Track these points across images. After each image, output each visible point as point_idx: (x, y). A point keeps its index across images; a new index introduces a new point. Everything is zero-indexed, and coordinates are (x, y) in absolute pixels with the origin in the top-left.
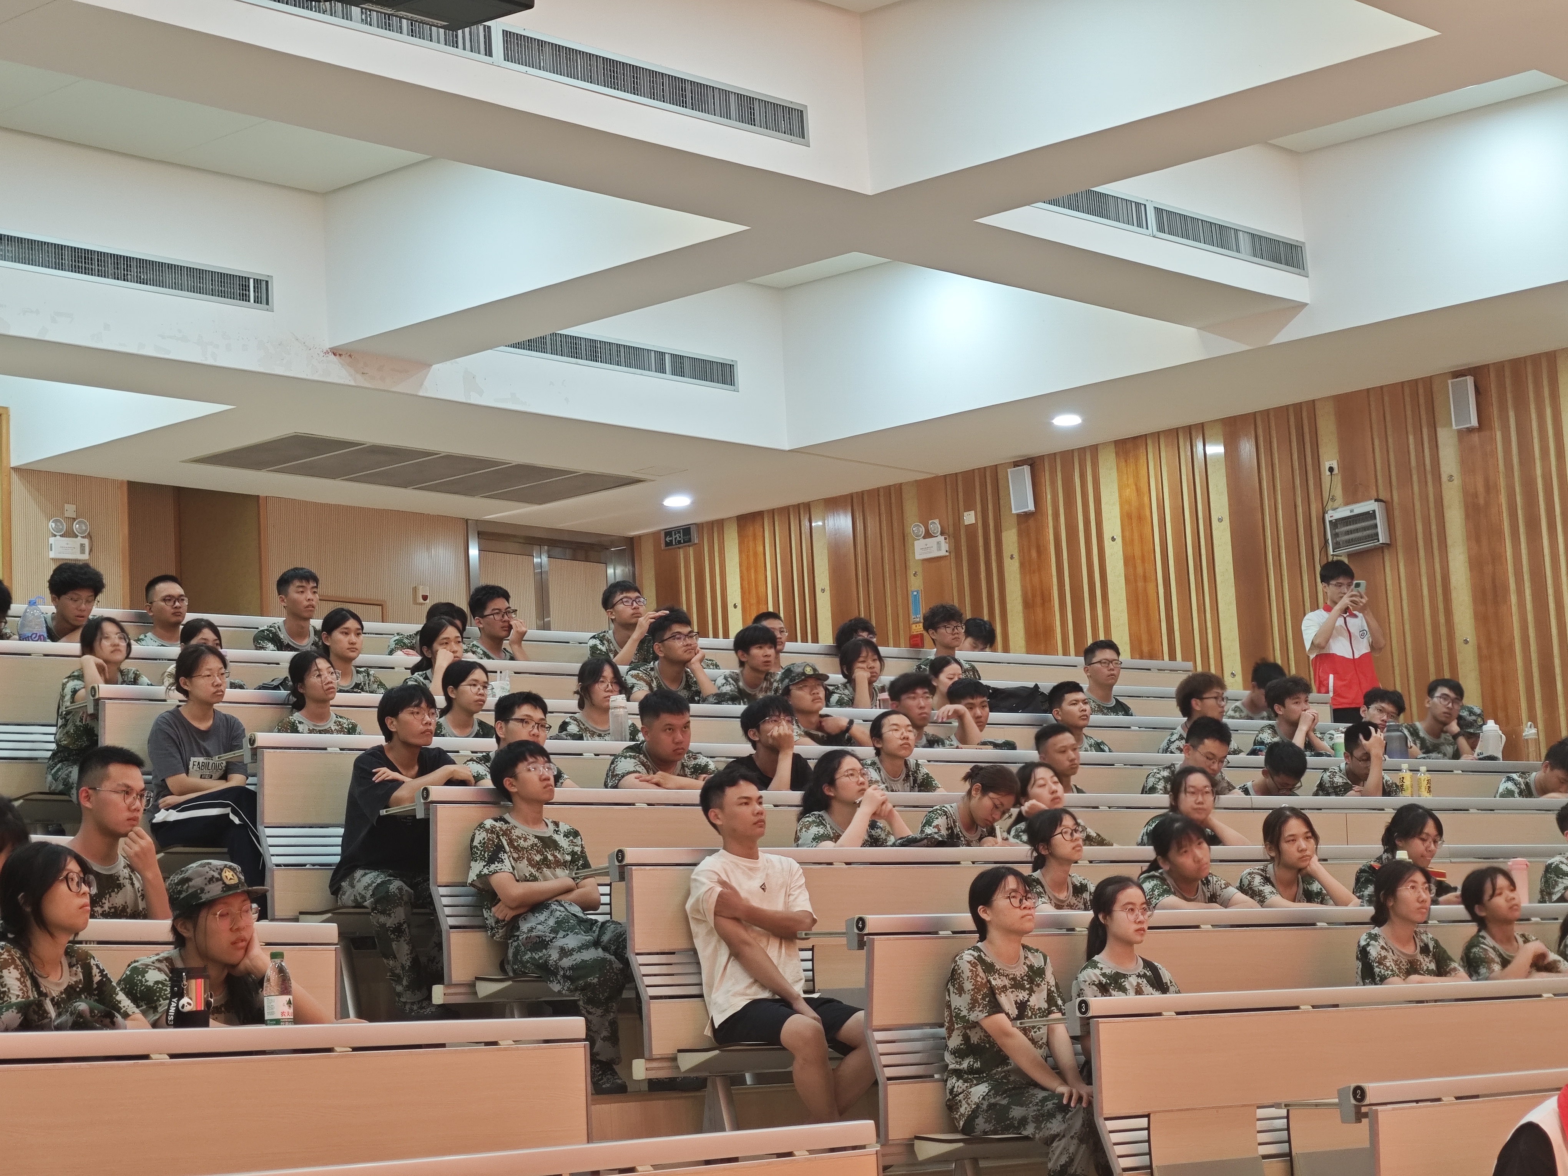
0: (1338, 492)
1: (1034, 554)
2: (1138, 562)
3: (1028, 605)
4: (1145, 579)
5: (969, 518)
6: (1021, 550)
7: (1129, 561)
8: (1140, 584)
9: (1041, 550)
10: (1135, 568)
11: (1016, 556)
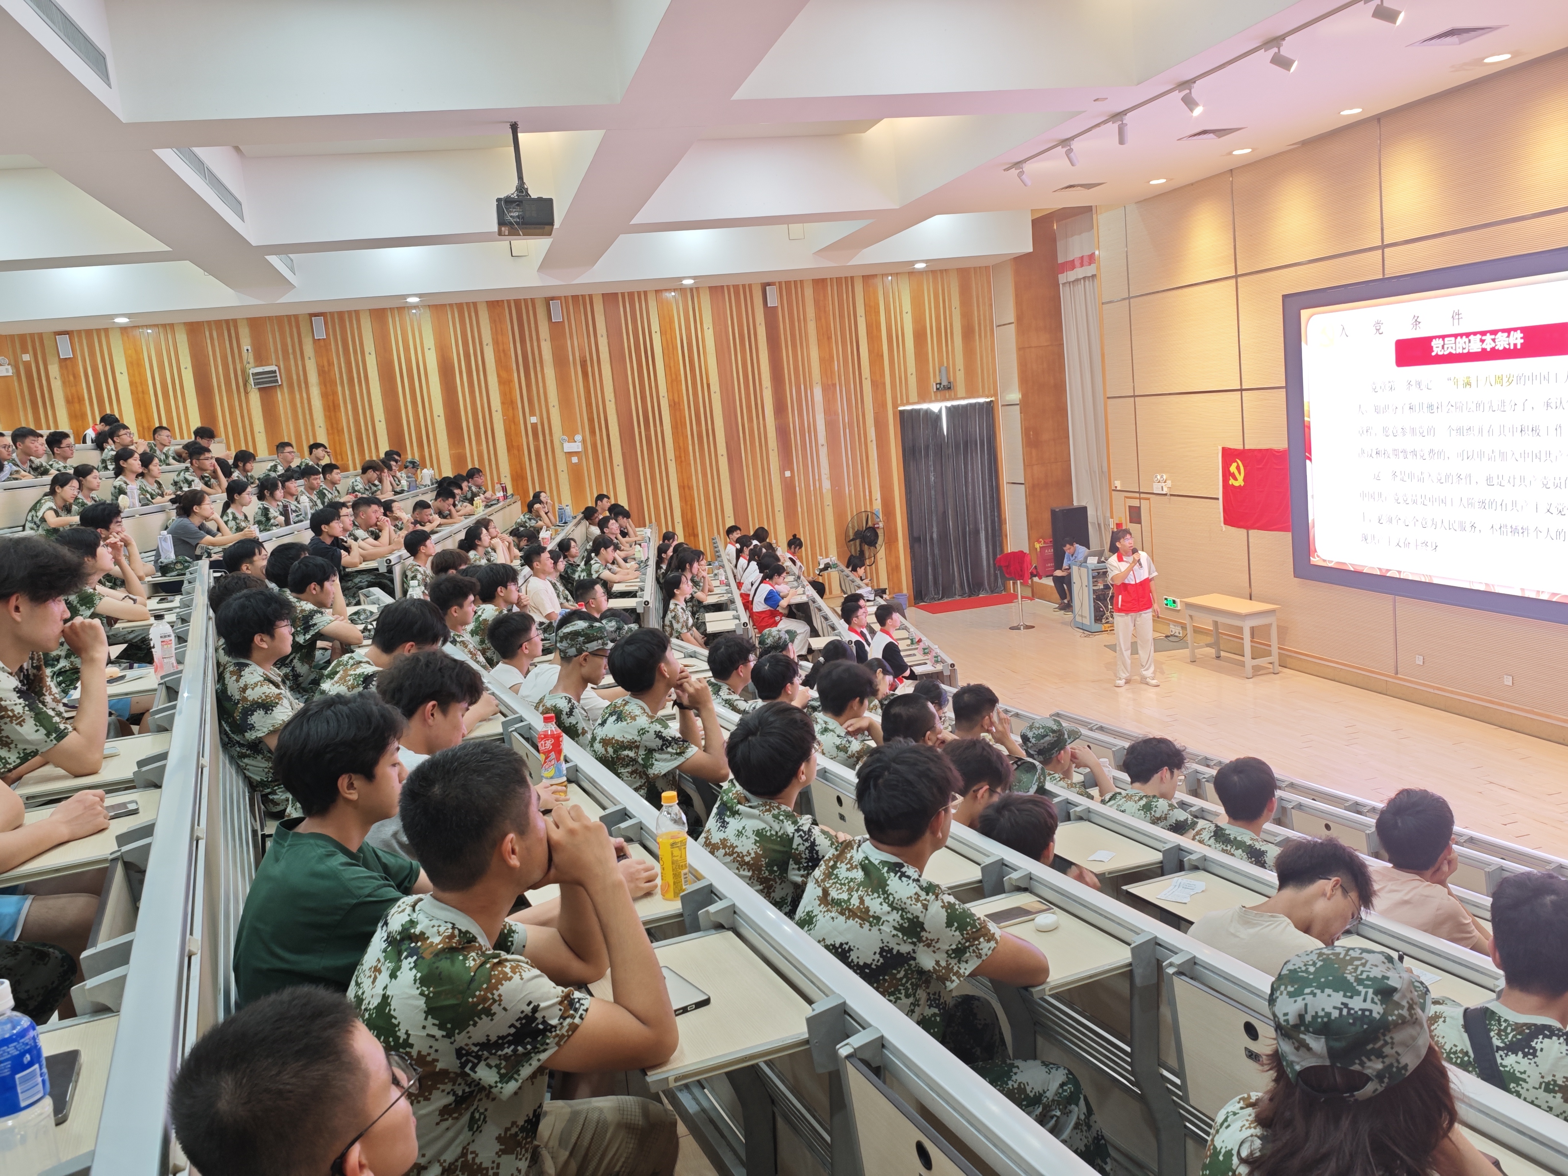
0: (251, 360)
1: (71, 378)
2: (139, 385)
3: (69, 402)
4: (143, 392)
5: (26, 357)
6: (62, 375)
7: (132, 384)
8: (141, 395)
9: (76, 376)
10: (136, 387)
11: (58, 377)
